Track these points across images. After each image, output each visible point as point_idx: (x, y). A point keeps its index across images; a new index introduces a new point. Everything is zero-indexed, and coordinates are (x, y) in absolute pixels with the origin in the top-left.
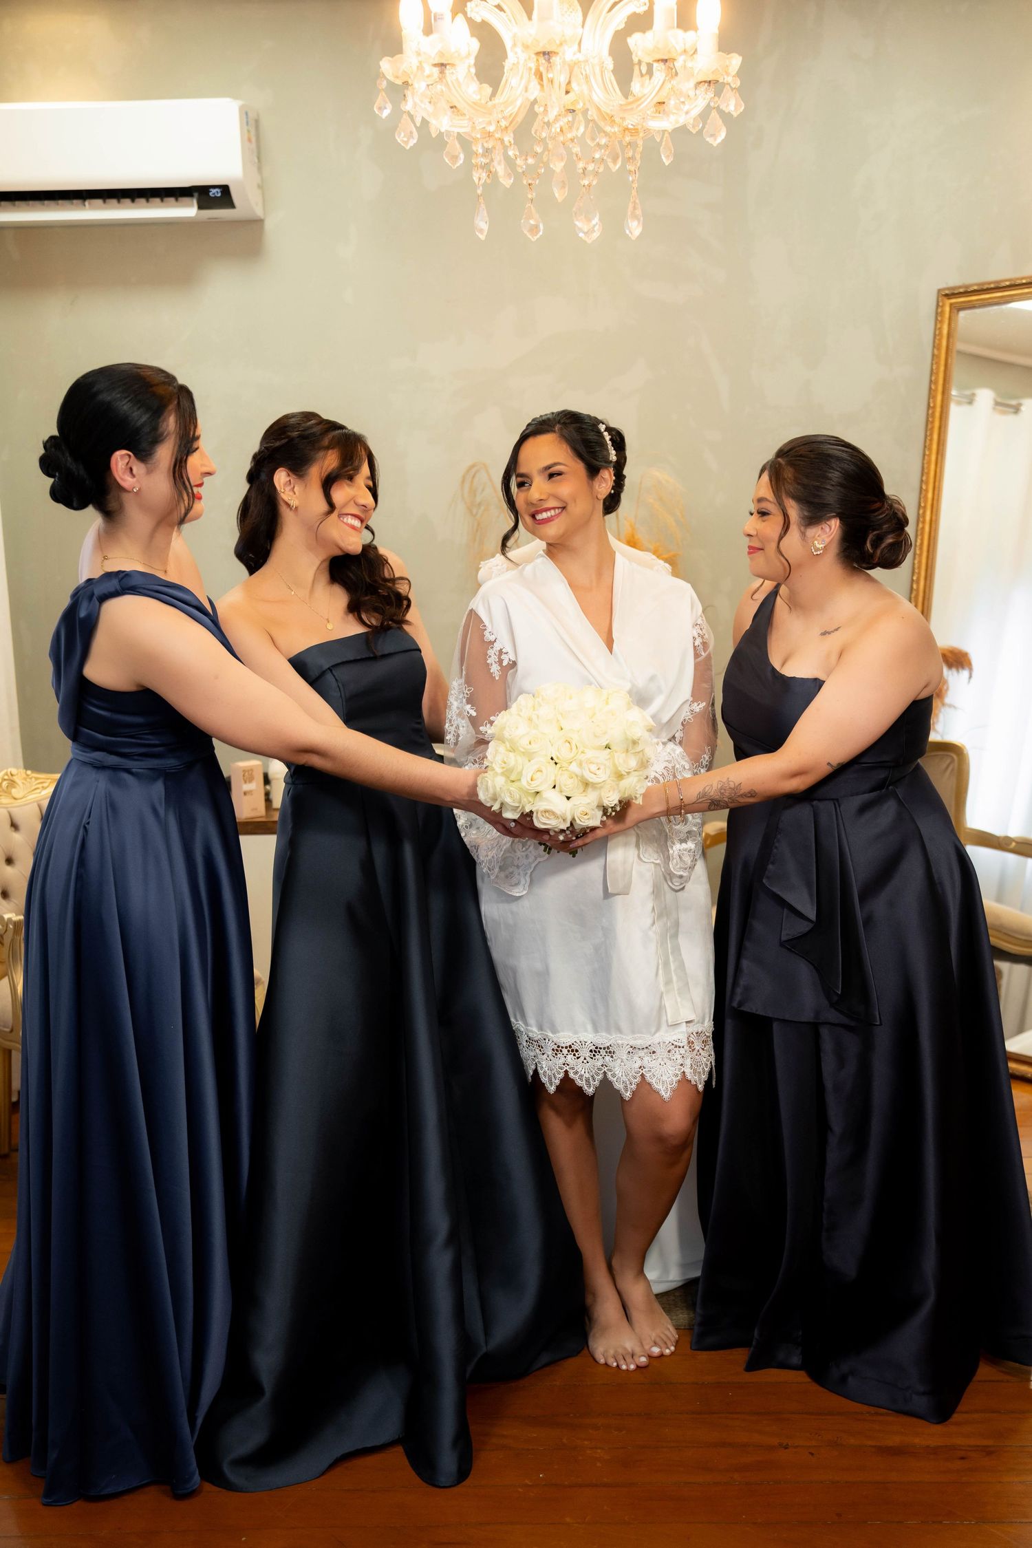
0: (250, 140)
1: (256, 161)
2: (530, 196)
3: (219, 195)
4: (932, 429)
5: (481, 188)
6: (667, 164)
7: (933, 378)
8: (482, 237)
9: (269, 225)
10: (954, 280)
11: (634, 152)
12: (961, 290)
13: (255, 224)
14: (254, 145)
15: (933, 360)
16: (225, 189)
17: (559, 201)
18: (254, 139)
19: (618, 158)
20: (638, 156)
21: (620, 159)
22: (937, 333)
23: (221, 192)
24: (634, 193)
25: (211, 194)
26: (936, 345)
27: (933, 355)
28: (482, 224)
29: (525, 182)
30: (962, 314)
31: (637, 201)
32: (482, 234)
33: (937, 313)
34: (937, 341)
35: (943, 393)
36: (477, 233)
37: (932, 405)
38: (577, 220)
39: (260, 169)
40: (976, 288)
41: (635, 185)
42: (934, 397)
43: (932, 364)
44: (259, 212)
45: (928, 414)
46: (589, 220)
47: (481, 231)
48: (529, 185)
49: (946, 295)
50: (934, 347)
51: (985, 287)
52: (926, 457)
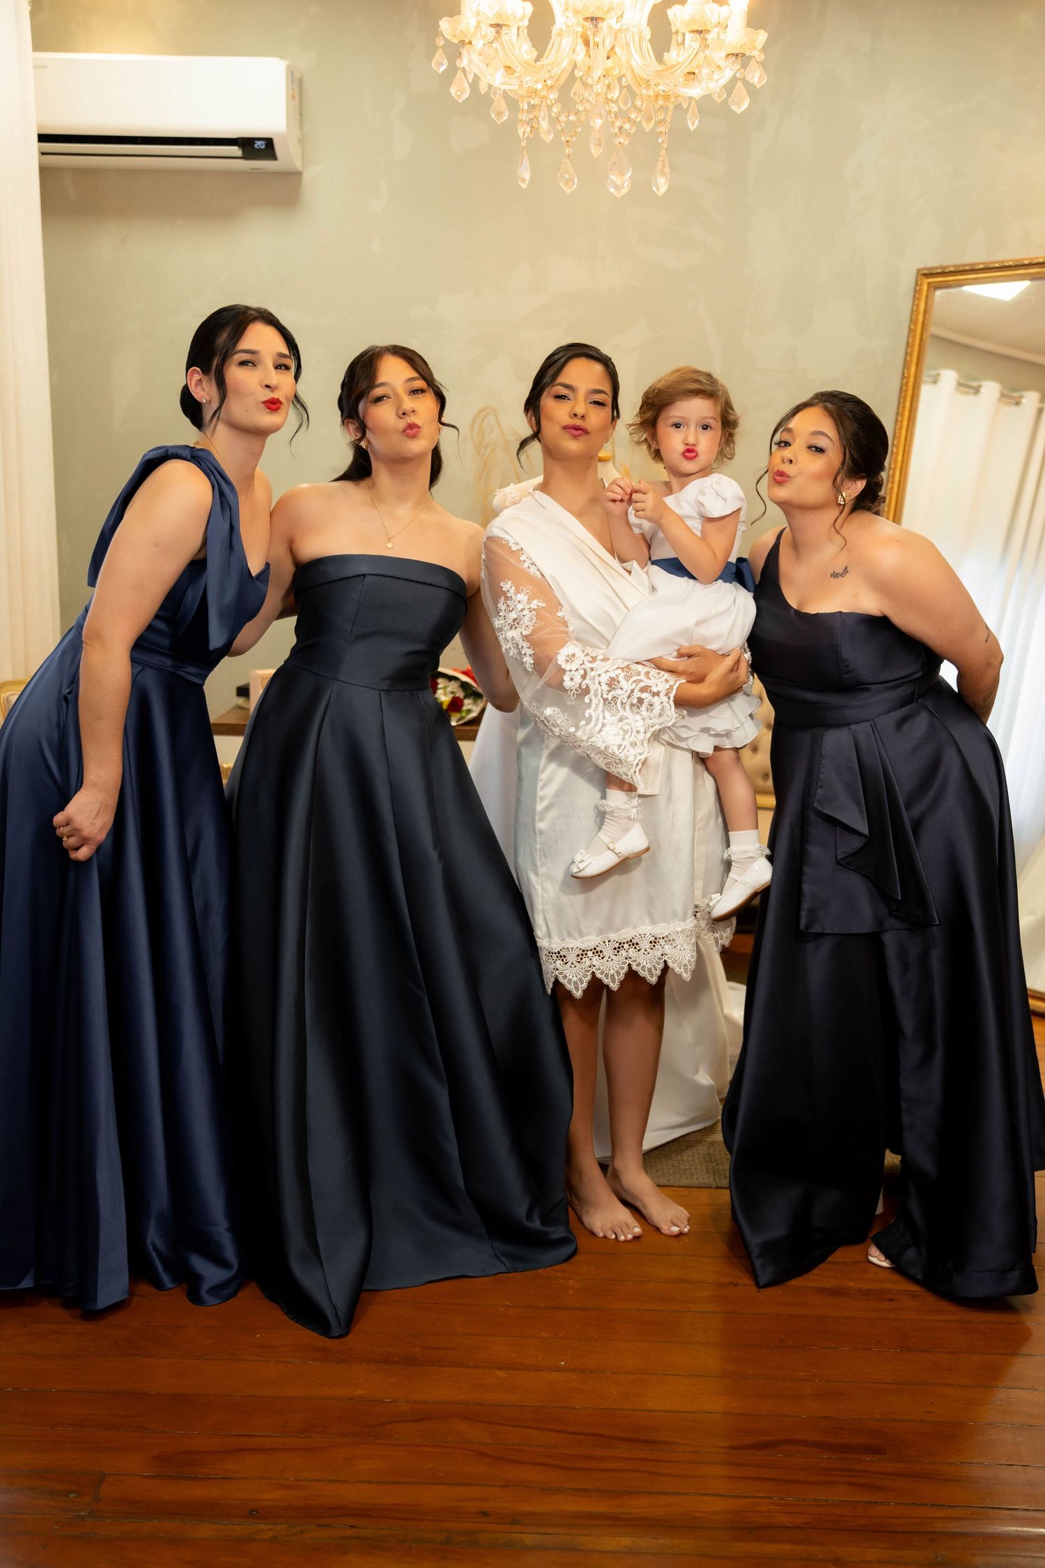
0: (293, 97)
1: (298, 117)
2: (567, 152)
3: (263, 147)
4: (905, 397)
5: (525, 141)
6: (692, 129)
7: (909, 351)
8: (524, 186)
9: (307, 178)
10: (933, 262)
11: (666, 116)
12: (939, 271)
13: (294, 176)
14: (296, 103)
15: (909, 333)
16: (269, 142)
17: (595, 157)
18: (297, 97)
19: (652, 119)
20: (669, 119)
21: (654, 120)
22: (915, 309)
23: (266, 144)
24: (663, 152)
25: (256, 146)
26: (913, 320)
27: (910, 329)
28: (525, 173)
29: (563, 139)
30: (938, 293)
31: (666, 160)
32: (524, 183)
33: (915, 291)
34: (914, 317)
35: (917, 365)
36: (519, 182)
37: (906, 375)
38: (612, 174)
39: (301, 126)
40: (952, 269)
41: (665, 146)
42: (909, 368)
43: (908, 337)
44: (298, 165)
45: (902, 383)
46: (623, 175)
47: (523, 180)
48: (567, 142)
49: (925, 275)
50: (911, 321)
51: (961, 268)
52: (898, 423)
